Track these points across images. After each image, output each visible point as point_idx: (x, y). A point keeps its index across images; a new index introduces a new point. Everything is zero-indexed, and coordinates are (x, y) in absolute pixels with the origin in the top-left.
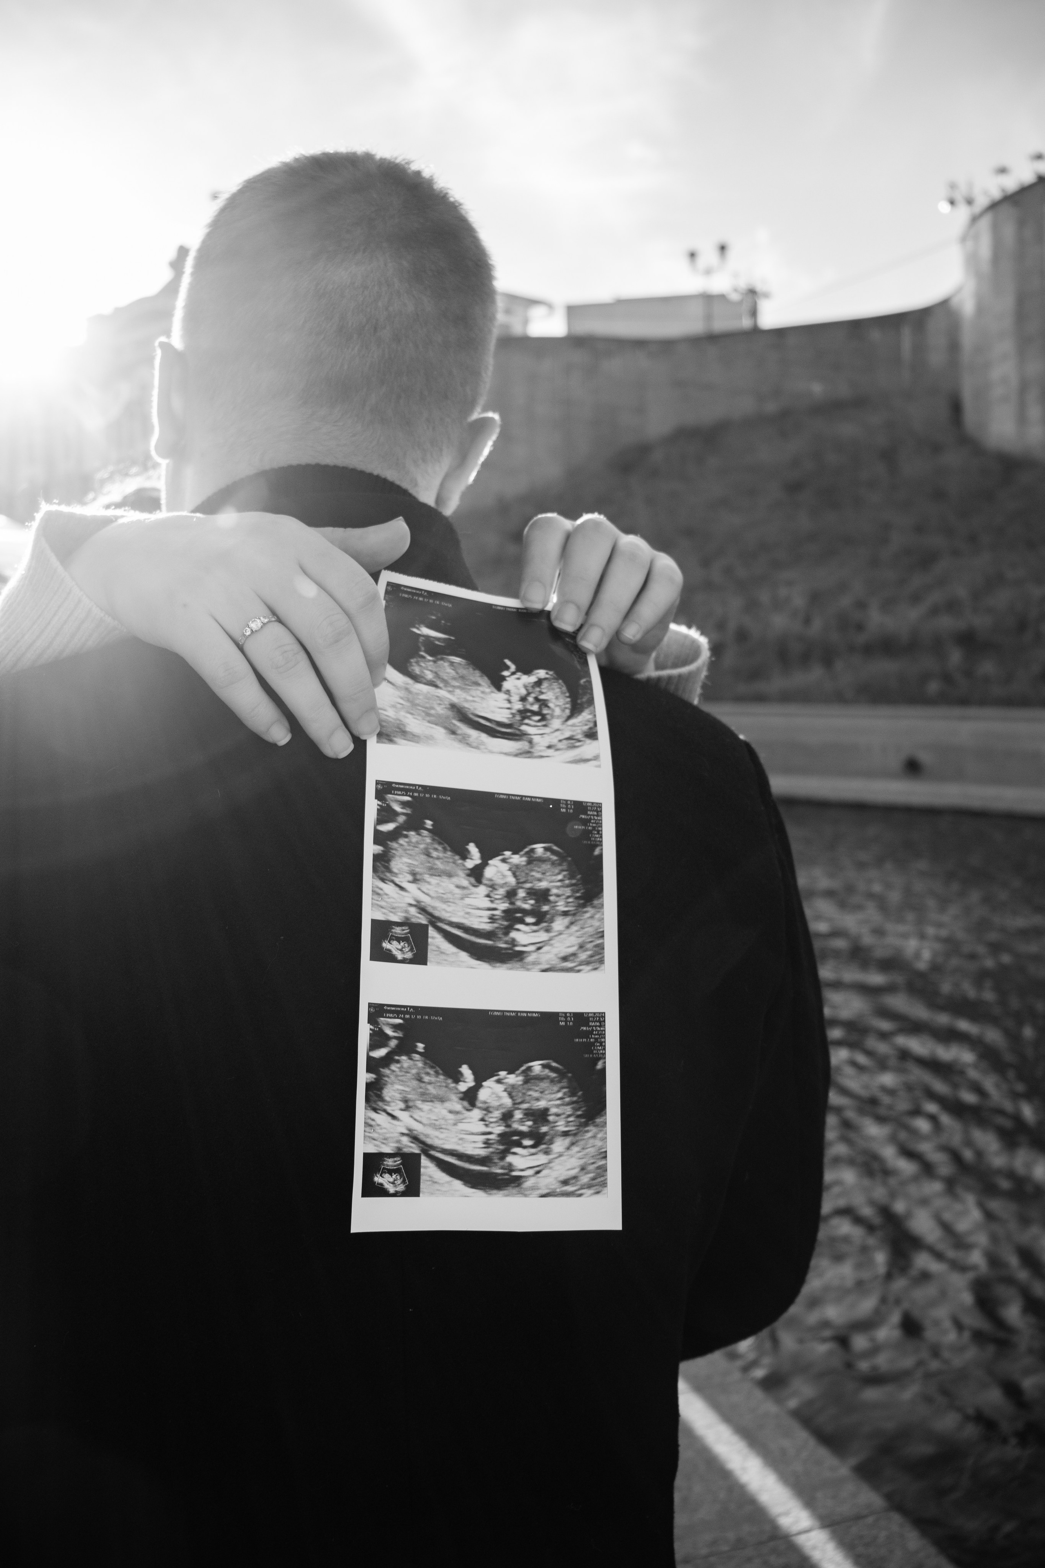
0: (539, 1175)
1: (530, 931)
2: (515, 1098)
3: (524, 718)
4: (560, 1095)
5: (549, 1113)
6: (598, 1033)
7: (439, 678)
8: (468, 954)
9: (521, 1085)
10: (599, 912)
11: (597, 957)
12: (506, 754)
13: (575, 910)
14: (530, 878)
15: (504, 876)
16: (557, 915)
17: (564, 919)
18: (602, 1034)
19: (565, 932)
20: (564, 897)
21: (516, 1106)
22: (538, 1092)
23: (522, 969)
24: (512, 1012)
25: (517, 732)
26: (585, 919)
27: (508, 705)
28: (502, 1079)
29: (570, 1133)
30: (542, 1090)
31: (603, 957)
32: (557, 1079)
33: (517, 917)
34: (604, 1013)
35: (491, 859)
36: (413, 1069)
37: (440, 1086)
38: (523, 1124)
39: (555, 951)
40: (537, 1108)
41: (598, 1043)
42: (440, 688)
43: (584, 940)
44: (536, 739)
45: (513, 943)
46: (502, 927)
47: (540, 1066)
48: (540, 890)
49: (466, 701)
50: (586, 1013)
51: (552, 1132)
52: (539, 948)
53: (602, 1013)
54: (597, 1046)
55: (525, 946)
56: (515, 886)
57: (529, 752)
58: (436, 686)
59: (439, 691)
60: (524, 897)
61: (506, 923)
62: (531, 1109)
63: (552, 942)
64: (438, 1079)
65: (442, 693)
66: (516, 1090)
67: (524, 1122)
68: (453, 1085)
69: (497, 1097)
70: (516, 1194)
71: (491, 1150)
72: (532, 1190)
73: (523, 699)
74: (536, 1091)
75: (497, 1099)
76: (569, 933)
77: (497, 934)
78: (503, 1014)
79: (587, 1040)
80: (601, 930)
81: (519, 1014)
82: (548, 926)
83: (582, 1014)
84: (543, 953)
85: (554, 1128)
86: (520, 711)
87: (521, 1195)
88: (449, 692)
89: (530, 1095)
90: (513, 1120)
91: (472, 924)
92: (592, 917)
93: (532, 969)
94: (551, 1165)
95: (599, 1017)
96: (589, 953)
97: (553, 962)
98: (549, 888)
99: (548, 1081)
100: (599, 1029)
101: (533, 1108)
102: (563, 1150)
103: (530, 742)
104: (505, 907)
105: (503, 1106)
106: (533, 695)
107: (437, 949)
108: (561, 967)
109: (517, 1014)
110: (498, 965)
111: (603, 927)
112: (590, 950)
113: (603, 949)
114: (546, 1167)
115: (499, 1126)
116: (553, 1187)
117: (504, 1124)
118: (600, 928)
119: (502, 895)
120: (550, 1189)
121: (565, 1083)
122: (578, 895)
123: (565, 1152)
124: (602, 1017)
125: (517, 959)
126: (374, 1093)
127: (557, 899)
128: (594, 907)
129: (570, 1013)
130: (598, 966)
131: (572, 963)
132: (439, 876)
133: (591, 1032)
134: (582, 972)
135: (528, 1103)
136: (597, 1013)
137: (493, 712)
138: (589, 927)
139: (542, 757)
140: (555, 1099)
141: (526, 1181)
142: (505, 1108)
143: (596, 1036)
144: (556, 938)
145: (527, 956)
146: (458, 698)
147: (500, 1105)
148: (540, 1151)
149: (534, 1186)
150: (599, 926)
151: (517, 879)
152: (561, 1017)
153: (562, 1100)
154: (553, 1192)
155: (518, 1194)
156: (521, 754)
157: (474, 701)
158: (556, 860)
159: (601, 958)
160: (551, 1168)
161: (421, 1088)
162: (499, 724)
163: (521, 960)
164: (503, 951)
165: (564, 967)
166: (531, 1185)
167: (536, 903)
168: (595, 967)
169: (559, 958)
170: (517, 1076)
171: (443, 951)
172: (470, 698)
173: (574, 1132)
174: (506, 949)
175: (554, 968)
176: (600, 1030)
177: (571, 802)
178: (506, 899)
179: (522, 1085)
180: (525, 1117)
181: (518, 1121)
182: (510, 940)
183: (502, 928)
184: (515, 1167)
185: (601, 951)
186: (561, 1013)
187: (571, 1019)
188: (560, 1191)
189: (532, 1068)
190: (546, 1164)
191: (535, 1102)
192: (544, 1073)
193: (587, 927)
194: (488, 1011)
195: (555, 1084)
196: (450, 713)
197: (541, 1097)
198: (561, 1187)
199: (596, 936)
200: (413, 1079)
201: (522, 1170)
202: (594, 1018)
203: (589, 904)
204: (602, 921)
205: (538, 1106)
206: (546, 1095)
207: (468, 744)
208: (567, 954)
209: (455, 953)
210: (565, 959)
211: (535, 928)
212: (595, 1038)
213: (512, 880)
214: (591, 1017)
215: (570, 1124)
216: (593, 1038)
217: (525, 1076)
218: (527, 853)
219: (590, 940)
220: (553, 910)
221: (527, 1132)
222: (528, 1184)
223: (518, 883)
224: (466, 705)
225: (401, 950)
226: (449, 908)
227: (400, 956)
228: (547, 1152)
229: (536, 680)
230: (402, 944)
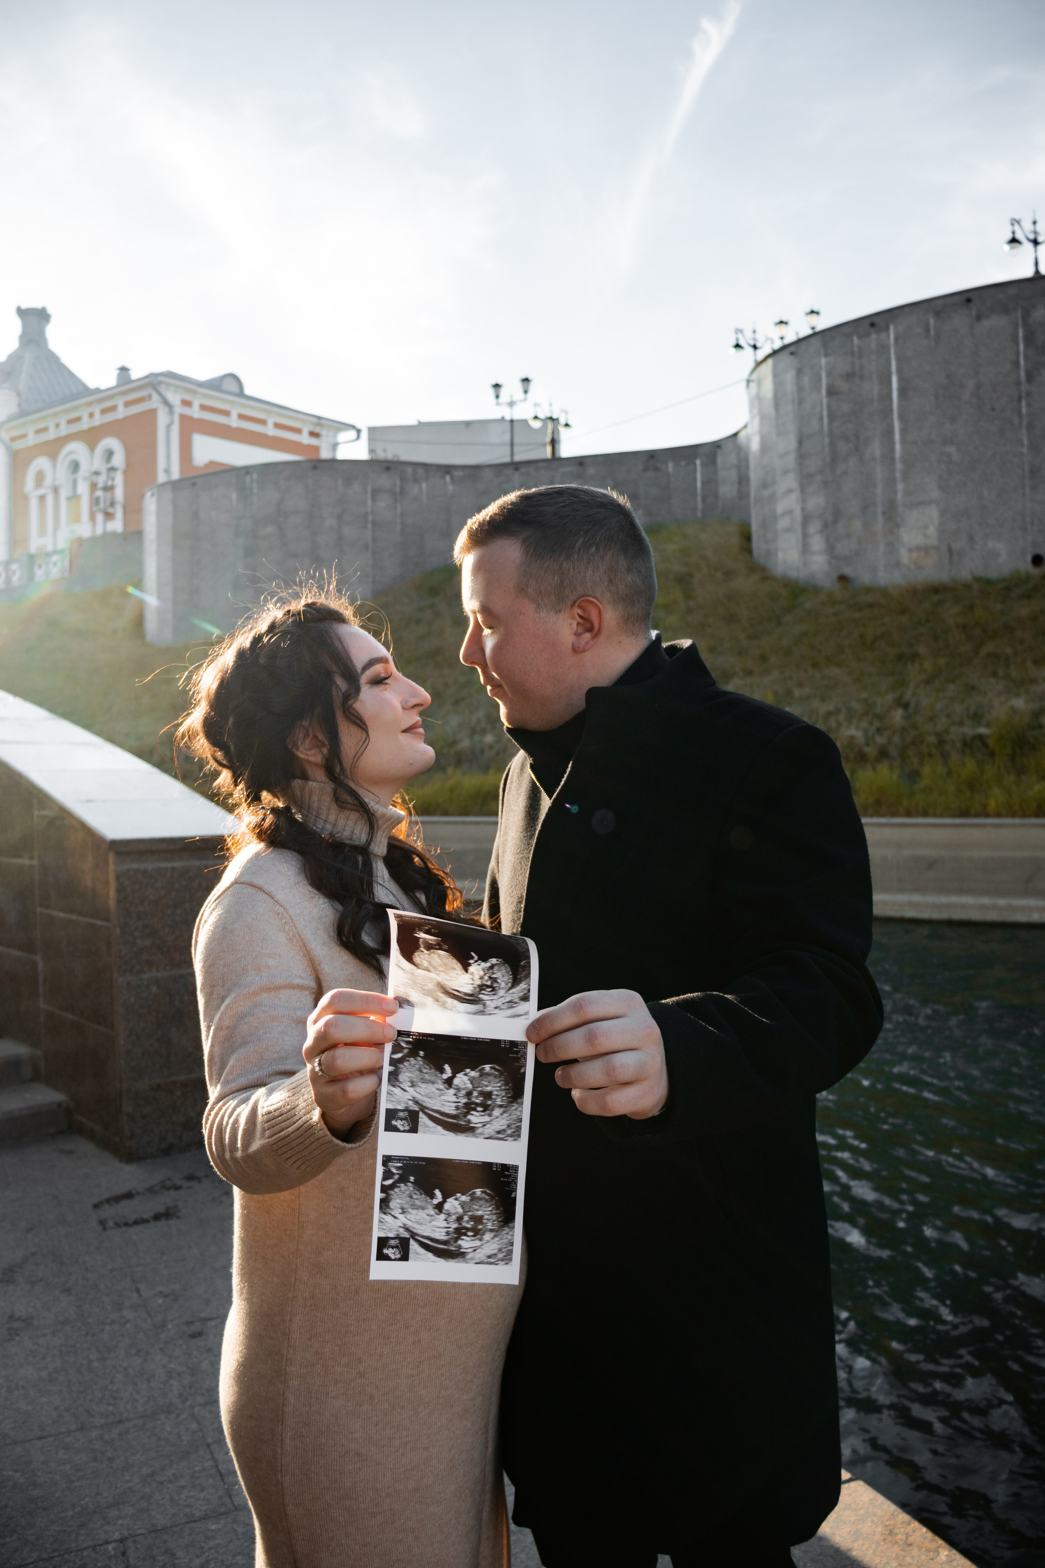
0: (475, 1252)
1: (479, 1115)
2: (465, 1209)
3: (482, 990)
4: (490, 1209)
5: (484, 1218)
6: (514, 1176)
10: (520, 1109)
11: (516, 1134)
12: (472, 1013)
13: (507, 1104)
14: (481, 1085)
15: (465, 1083)
16: (496, 1107)
17: (499, 1110)
18: (516, 1178)
19: (500, 1117)
20: (501, 1098)
21: (465, 1213)
22: (478, 1206)
23: (473, 1137)
24: (467, 1161)
25: (477, 999)
26: (511, 1110)
27: (473, 982)
28: (458, 1198)
29: (495, 1230)
30: (480, 1205)
31: (521, 1134)
32: (489, 1200)
33: (472, 1107)
35: (458, 1073)
36: (407, 1191)
37: (422, 1201)
39: (493, 1128)
41: (513, 1183)
42: (432, 972)
43: (510, 1123)
44: (488, 1003)
45: (469, 1122)
47: (480, 1192)
49: (446, 979)
50: (507, 1163)
51: (484, 1229)
52: (484, 1126)
53: (517, 1165)
54: (512, 1186)
55: (476, 1124)
56: (471, 1092)
57: (483, 1011)
58: (429, 971)
60: (477, 1096)
61: (465, 1110)
62: (473, 1216)
63: (492, 1122)
64: (422, 1195)
66: (465, 1205)
67: (469, 1222)
68: (430, 1200)
69: (455, 1208)
71: (449, 1237)
73: (481, 978)
76: (502, 1118)
77: (459, 1117)
79: (507, 1179)
80: (521, 1118)
82: (490, 1113)
83: (505, 1164)
85: (485, 1227)
87: (465, 1263)
89: (473, 1207)
90: (463, 1221)
92: (516, 1110)
93: (479, 1137)
94: (482, 1247)
95: (515, 1167)
96: (513, 1130)
98: (492, 1091)
99: (484, 1199)
100: (514, 1174)
101: (475, 1215)
103: (484, 1005)
104: (465, 1101)
106: (488, 975)
107: (424, 1125)
109: (469, 1162)
110: (460, 1134)
114: (479, 1247)
116: (483, 1259)
117: (458, 1223)
119: (464, 1094)
120: (481, 1260)
121: (493, 1202)
122: (509, 1095)
124: (517, 1167)
125: (471, 1131)
127: (496, 1097)
128: (518, 1103)
129: (499, 1162)
132: (427, 1083)
133: (510, 1175)
135: (472, 1212)
137: (463, 987)
138: (514, 1115)
139: (491, 1014)
140: (487, 1212)
142: (459, 1214)
143: (513, 1178)
145: (477, 1130)
147: (456, 1216)
148: (477, 1239)
150: (519, 1115)
151: (473, 1085)
152: (494, 1165)
153: (491, 1212)
154: (483, 1262)
155: (463, 1262)
156: (479, 1012)
157: (452, 981)
158: (497, 1074)
159: (519, 1134)
161: (411, 1201)
162: (466, 994)
163: (473, 1132)
164: (462, 1126)
167: (484, 1099)
170: (467, 1196)
171: (427, 1125)
172: (450, 978)
173: (497, 1230)
174: (465, 1125)
178: (466, 1097)
179: (469, 1203)
180: (470, 1219)
181: (466, 1221)
182: (467, 1120)
183: (463, 1113)
184: (463, 1247)
185: (520, 1130)
186: (495, 1162)
187: (499, 1169)
188: (487, 1262)
191: (476, 1211)
194: (452, 1160)
195: (488, 1202)
197: (480, 1209)
198: (488, 1259)
199: (517, 1121)
200: (407, 1197)
201: (466, 1249)
203: (515, 1101)
204: (522, 1113)
205: (478, 1214)
206: (482, 1208)
210: (499, 1132)
211: (482, 1114)
213: (470, 1086)
214: (510, 1169)
215: (495, 1225)
216: (511, 1179)
217: (471, 1198)
218: (480, 1070)
219: (514, 1123)
220: (493, 1104)
221: (471, 1228)
222: (469, 1256)
223: (473, 1088)
224: (446, 983)
225: (403, 1125)
226: (432, 1102)
227: (402, 1129)
228: (481, 1240)
229: (490, 965)
230: (403, 1122)
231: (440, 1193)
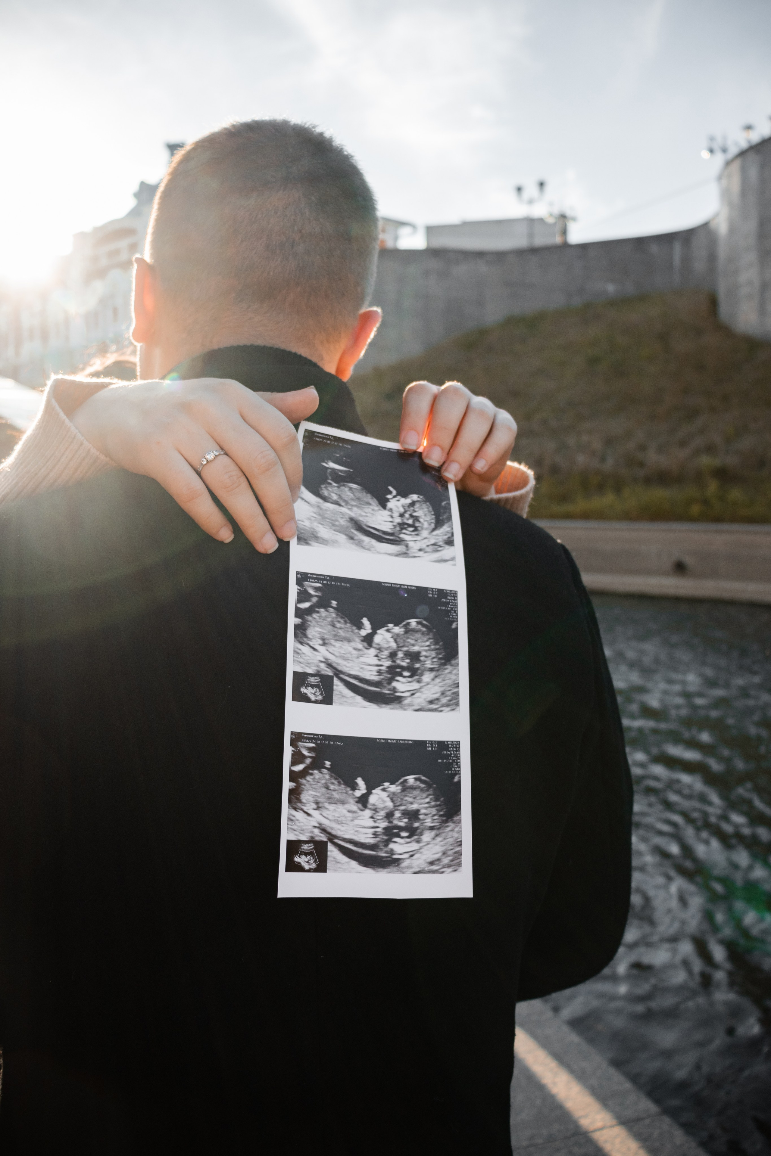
0: (412, 858)
1: (406, 682)
2: (395, 802)
3: (402, 529)
4: (427, 800)
5: (420, 813)
6: (455, 756)
7: (342, 499)
8: (362, 698)
9: (399, 793)
10: (455, 669)
11: (454, 701)
12: (389, 554)
13: (438, 667)
14: (406, 644)
15: (388, 642)
16: (426, 670)
17: (430, 673)
18: (458, 756)
19: (431, 683)
20: (430, 658)
21: (396, 808)
22: (412, 798)
23: (401, 709)
24: (394, 740)
25: (397, 539)
26: (445, 674)
27: (391, 520)
28: (386, 788)
29: (435, 827)
30: (414, 797)
31: (459, 701)
32: (425, 789)
33: (397, 672)
34: (460, 742)
35: (379, 629)
36: (322, 780)
37: (342, 793)
38: (401, 820)
39: (424, 696)
40: (411, 809)
41: (455, 763)
42: (343, 506)
43: (445, 689)
44: (411, 544)
45: (394, 690)
46: (386, 678)
47: (414, 779)
48: (414, 652)
49: (361, 516)
50: (446, 741)
51: (422, 827)
52: (413, 694)
53: (458, 741)
54: (454, 765)
55: (403, 692)
56: (396, 649)
57: (405, 553)
58: (340, 505)
59: (341, 508)
60: (402, 657)
61: (389, 676)
62: (407, 810)
63: (422, 690)
64: (340, 788)
65: (344, 510)
66: (396, 796)
67: (402, 819)
68: (351, 792)
69: (382, 801)
70: (396, 872)
71: (378, 839)
72: (408, 868)
73: (402, 515)
74: (411, 797)
75: (382, 802)
76: (433, 684)
77: (382, 684)
78: (387, 741)
79: (447, 761)
80: (457, 682)
81: (398, 742)
82: (419, 679)
83: (443, 742)
84: (416, 698)
85: (423, 824)
86: (399, 524)
87: (399, 872)
88: (349, 509)
89: (406, 800)
90: (394, 818)
91: (365, 676)
92: (450, 673)
93: (408, 709)
94: (421, 851)
95: (456, 744)
96: (448, 698)
97: (423, 705)
98: (420, 651)
99: (419, 790)
100: (455, 753)
101: (408, 809)
102: (430, 840)
103: (407, 546)
104: (388, 664)
105: (387, 808)
106: (409, 513)
107: (340, 694)
108: (428, 708)
109: (397, 742)
110: (383, 705)
111: (459, 680)
112: (449, 696)
113: (459, 695)
114: (417, 852)
115: (384, 822)
116: (423, 866)
117: (387, 821)
118: (456, 681)
119: (387, 655)
120: (420, 868)
121: (431, 791)
122: (441, 656)
123: (431, 841)
124: (458, 744)
125: (397, 702)
126: (294, 796)
127: (426, 659)
128: (452, 665)
129: (435, 741)
130: (455, 708)
131: (436, 705)
132: (342, 641)
133: (450, 755)
134: (443, 712)
135: (405, 805)
136: (454, 741)
137: (380, 524)
138: (448, 679)
139: (415, 557)
140: (424, 803)
141: (403, 862)
142: (388, 809)
143: (454, 758)
144: (425, 687)
145: (404, 700)
146: (355, 514)
147: (384, 807)
148: (413, 840)
149: (409, 866)
150: (455, 679)
151: (397, 644)
152: (428, 744)
153: (429, 804)
154: (423, 870)
155: (397, 871)
156: (400, 554)
157: (366, 516)
158: (425, 631)
159: (457, 702)
160: (421, 853)
161: (328, 793)
162: (385, 533)
163: (400, 702)
164: (387, 696)
165: (430, 708)
166: (407, 865)
167: (411, 661)
168: (453, 708)
169: (427, 702)
170: (397, 786)
171: (344, 695)
172: (364, 514)
173: (438, 827)
174: (389, 694)
175: (423, 708)
176: (457, 754)
177: (436, 590)
178: (389, 658)
179: (401, 792)
180: (402, 816)
181: (397, 819)
182: (392, 688)
183: (386, 680)
184: (395, 852)
185: (457, 697)
186: (428, 741)
187: (435, 745)
188: (428, 870)
189: (408, 781)
190: (417, 850)
191: (410, 805)
192: (416, 784)
193: (447, 680)
194: (376, 739)
195: (424, 792)
196: (349, 524)
197: (414, 802)
198: (429, 867)
199: (453, 686)
200: (322, 787)
201: (400, 854)
202: (452, 745)
203: (448, 663)
204: (458, 675)
205: (412, 808)
206: (417, 800)
207: (362, 547)
208: (433, 699)
209: (353, 697)
210: (431, 702)
211: (410, 679)
212: (453, 760)
213: (394, 645)
214: (450, 744)
215: (435, 821)
216: (452, 759)
217: (402, 786)
218: (405, 625)
219: (450, 689)
220: (423, 667)
221: (404, 827)
222: (404, 864)
223: (398, 647)
224: (361, 519)
225: (314, 694)
226: (348, 665)
227: (313, 698)
228: (418, 841)
229: (411, 502)
230: (315, 689)
231: (363, 783)
